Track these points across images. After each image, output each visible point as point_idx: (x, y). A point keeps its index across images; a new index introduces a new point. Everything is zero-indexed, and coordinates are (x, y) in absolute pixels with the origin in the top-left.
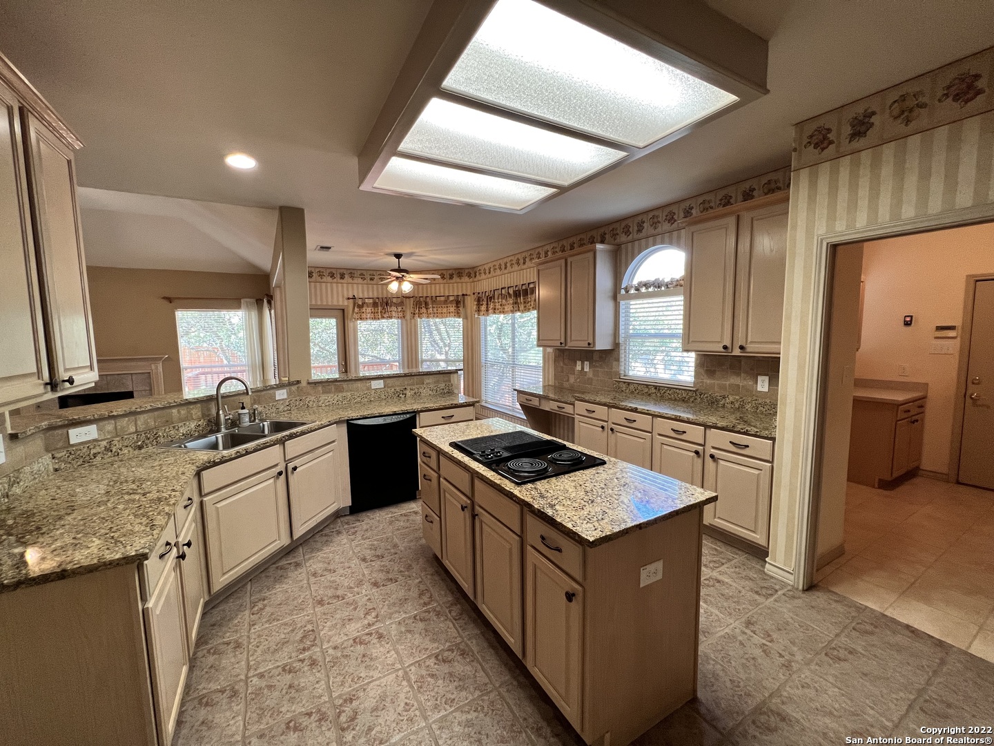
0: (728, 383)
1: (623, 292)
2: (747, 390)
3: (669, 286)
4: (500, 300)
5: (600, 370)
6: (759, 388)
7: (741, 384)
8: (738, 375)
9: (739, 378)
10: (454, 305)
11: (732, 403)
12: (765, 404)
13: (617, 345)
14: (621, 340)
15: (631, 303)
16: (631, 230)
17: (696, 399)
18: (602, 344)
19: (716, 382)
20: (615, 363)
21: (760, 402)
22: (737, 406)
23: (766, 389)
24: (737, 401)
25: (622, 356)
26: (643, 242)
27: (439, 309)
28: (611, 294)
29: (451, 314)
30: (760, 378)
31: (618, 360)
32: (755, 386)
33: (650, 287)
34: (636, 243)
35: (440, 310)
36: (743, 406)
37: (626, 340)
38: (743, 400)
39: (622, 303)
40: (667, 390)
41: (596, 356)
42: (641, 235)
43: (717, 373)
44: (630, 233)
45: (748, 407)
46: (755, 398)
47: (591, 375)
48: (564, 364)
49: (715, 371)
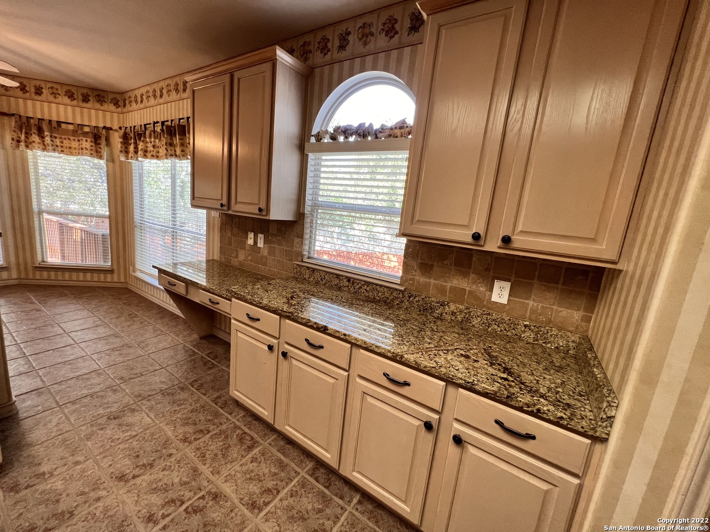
0: (449, 285)
1: (313, 140)
2: (477, 298)
3: (379, 135)
4: (153, 139)
5: (277, 246)
6: (495, 298)
7: (468, 289)
8: (465, 275)
9: (466, 280)
10: (89, 140)
11: (453, 313)
12: (502, 321)
13: (300, 216)
14: (307, 209)
15: (324, 158)
16: (329, 45)
17: (402, 302)
18: (280, 211)
19: (432, 281)
20: (297, 240)
21: (495, 316)
22: (459, 318)
23: (504, 300)
24: (461, 311)
25: (307, 231)
26: (346, 64)
27: (65, 141)
28: (296, 142)
29: (85, 151)
30: (497, 284)
31: (301, 236)
32: (488, 293)
33: (351, 135)
34: (336, 66)
35: (66, 143)
36: (468, 320)
37: (312, 210)
38: (470, 312)
39: (311, 156)
40: (363, 285)
41: (273, 229)
42: (344, 54)
43: (435, 268)
44: (329, 51)
45: (475, 322)
46: (486, 311)
47: (265, 253)
48: (232, 234)
49: (432, 265)
